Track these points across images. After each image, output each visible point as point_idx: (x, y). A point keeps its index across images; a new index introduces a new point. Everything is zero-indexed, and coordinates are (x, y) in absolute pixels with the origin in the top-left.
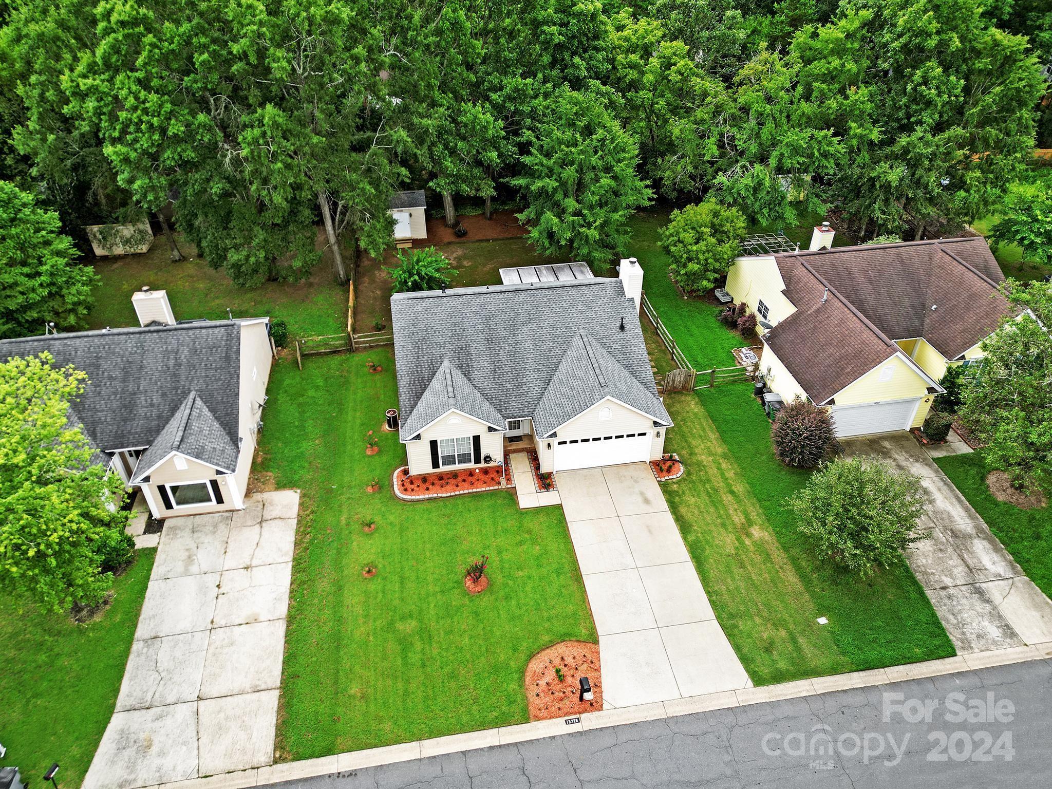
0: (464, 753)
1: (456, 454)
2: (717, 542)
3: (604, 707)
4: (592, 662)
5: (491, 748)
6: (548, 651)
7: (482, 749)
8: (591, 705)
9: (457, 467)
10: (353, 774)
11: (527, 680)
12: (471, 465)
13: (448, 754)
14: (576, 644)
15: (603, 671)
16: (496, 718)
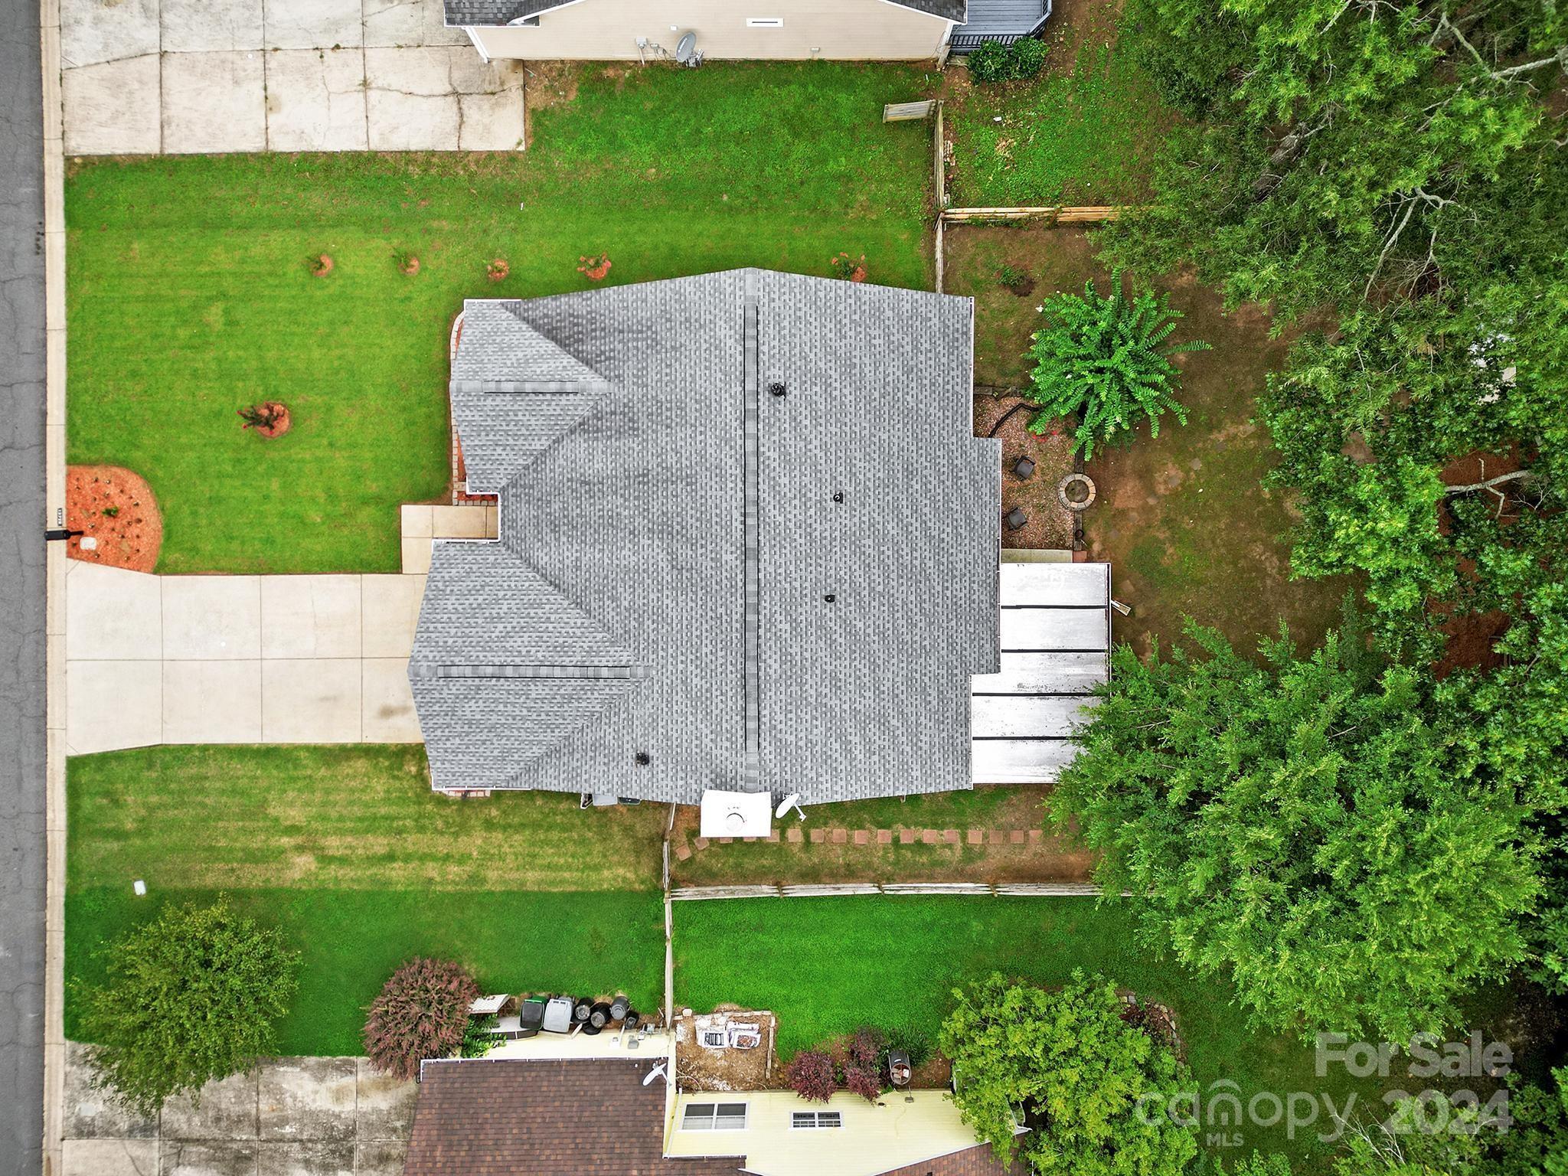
3: (70, 561)
5: (45, 413)
7: (45, 402)
10: (40, 250)
13: (45, 362)
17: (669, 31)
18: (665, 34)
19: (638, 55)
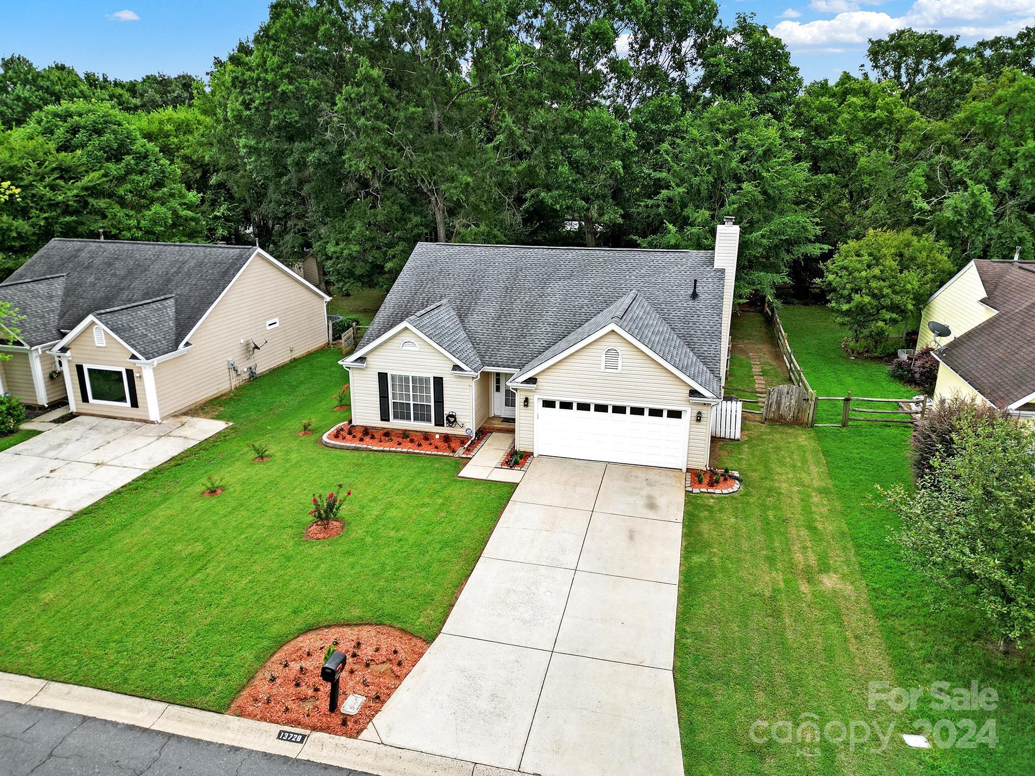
0: (85, 719)
1: (412, 403)
2: (743, 574)
3: (364, 735)
4: (400, 664)
5: (131, 728)
6: (347, 630)
7: (115, 724)
8: (344, 723)
9: (412, 425)
11: (277, 655)
12: (429, 427)
14: (397, 633)
15: (407, 682)
16: (181, 687)
17: (240, 346)
18: (239, 350)
19: (229, 382)
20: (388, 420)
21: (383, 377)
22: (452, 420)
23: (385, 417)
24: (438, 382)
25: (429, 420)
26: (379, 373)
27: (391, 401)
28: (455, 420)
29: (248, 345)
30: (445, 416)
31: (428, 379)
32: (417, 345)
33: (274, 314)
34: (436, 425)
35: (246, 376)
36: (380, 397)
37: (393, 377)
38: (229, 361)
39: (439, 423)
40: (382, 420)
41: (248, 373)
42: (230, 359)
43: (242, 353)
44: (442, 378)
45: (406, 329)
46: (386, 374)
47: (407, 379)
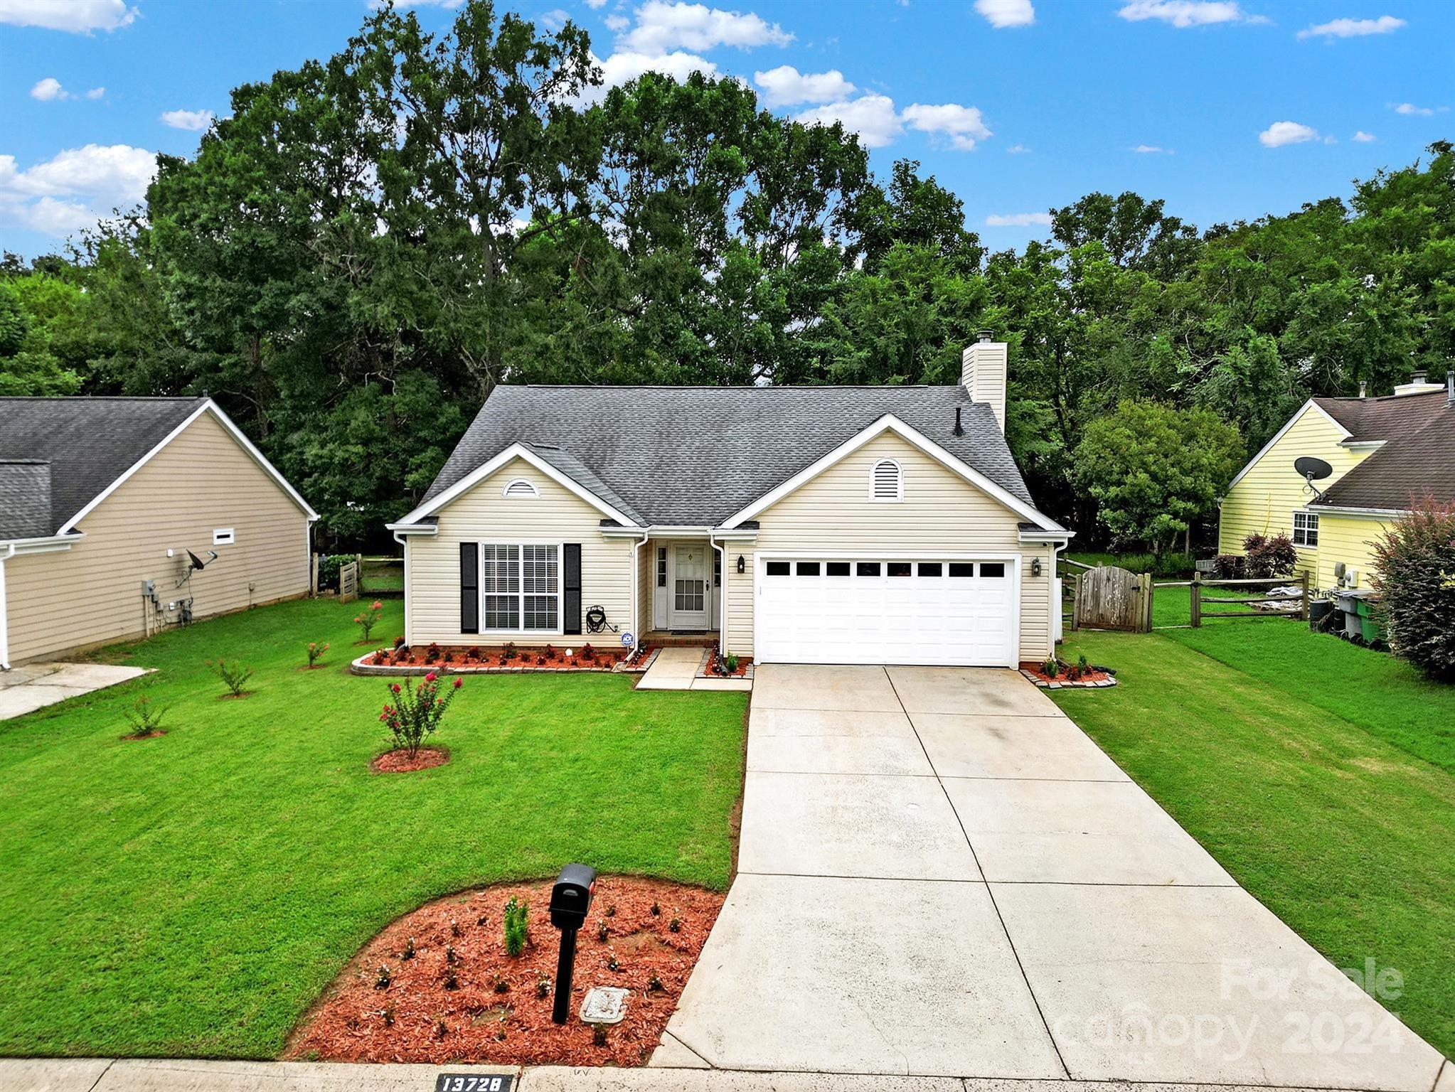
1: (521, 594)
3: (658, 1055)
4: (676, 930)
9: (522, 636)
11: (380, 942)
16: (144, 1020)
17: (166, 560)
18: (163, 567)
19: (141, 621)
20: (476, 631)
21: (468, 551)
22: (598, 620)
23: (469, 626)
24: (573, 552)
25: (553, 625)
26: (462, 544)
27: (482, 594)
28: (604, 619)
29: (179, 561)
30: (584, 614)
31: (553, 550)
32: (535, 490)
33: (228, 521)
34: (567, 632)
35: (173, 617)
36: (463, 588)
37: (489, 551)
38: (144, 583)
39: (572, 630)
40: (464, 631)
41: (176, 613)
42: (146, 578)
43: (167, 573)
44: (579, 545)
45: (518, 459)
46: (476, 545)
47: (514, 552)
